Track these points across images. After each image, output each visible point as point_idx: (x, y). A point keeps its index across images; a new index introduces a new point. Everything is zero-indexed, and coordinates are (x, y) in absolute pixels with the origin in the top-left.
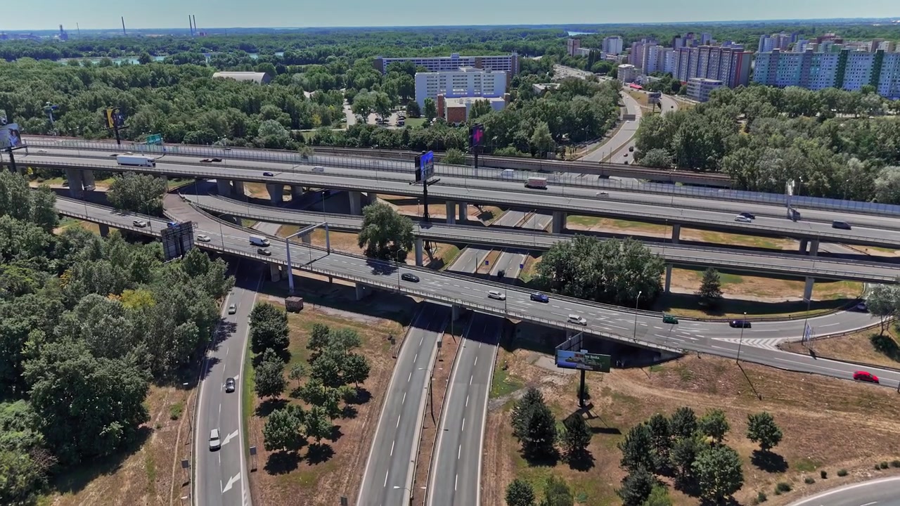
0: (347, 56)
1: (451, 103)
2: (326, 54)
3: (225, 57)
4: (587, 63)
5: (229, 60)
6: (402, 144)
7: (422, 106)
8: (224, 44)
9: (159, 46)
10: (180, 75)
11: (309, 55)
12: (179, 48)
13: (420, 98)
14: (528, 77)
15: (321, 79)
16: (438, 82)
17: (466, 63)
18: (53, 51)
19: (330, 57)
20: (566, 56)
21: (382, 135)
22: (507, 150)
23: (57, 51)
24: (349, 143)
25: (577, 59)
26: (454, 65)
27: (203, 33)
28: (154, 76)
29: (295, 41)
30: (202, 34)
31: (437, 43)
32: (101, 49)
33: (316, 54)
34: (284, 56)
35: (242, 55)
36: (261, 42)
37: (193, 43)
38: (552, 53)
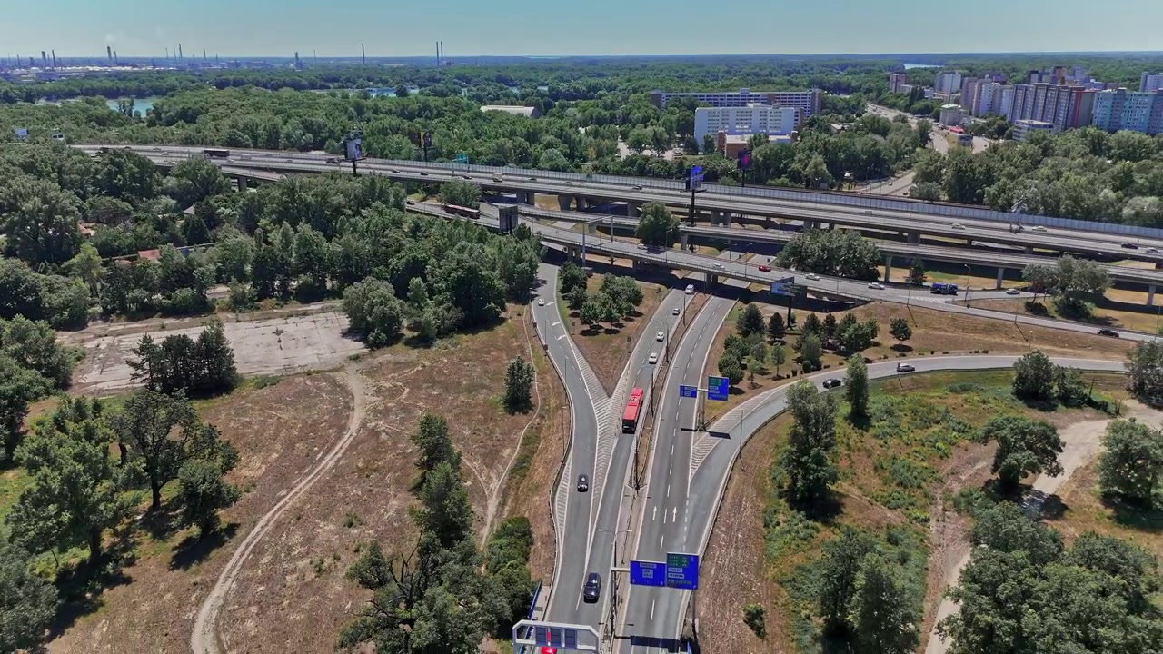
0: (620, 91)
1: (730, 139)
2: (595, 88)
3: (485, 90)
4: (908, 103)
5: (489, 94)
6: (676, 173)
7: (701, 142)
8: (479, 76)
9: (408, 77)
10: (444, 108)
11: (577, 90)
12: (429, 80)
13: (700, 134)
14: (829, 116)
15: (594, 115)
16: (720, 118)
17: (757, 99)
18: (300, 81)
19: (600, 92)
20: (885, 95)
21: (659, 165)
22: (779, 181)
23: (304, 82)
24: (625, 172)
25: (898, 97)
26: (743, 101)
27: (450, 62)
28: (420, 109)
29: (558, 74)
30: (449, 64)
31: (729, 76)
32: (348, 80)
33: (584, 88)
34: (549, 90)
35: (501, 89)
36: (519, 74)
37: (444, 74)
38: (869, 90)
